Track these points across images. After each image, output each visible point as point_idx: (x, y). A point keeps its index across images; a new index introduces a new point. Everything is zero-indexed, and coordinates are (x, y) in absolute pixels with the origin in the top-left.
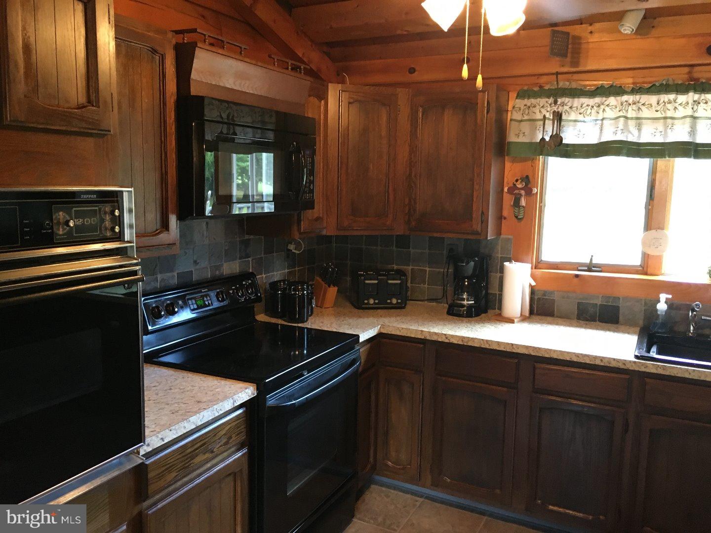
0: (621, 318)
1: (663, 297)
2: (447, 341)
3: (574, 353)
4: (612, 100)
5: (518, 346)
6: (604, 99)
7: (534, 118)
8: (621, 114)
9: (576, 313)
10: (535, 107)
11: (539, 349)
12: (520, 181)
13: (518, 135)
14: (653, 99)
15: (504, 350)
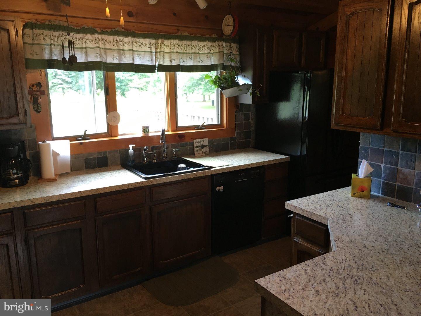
0: (109, 162)
1: (131, 146)
2: (33, 204)
3: (117, 186)
4: (89, 36)
5: (84, 192)
6: (85, 35)
7: (40, 43)
8: (97, 45)
9: (85, 165)
10: (39, 35)
11: (97, 189)
12: (35, 86)
13: (32, 54)
14: (111, 38)
15: (76, 197)
